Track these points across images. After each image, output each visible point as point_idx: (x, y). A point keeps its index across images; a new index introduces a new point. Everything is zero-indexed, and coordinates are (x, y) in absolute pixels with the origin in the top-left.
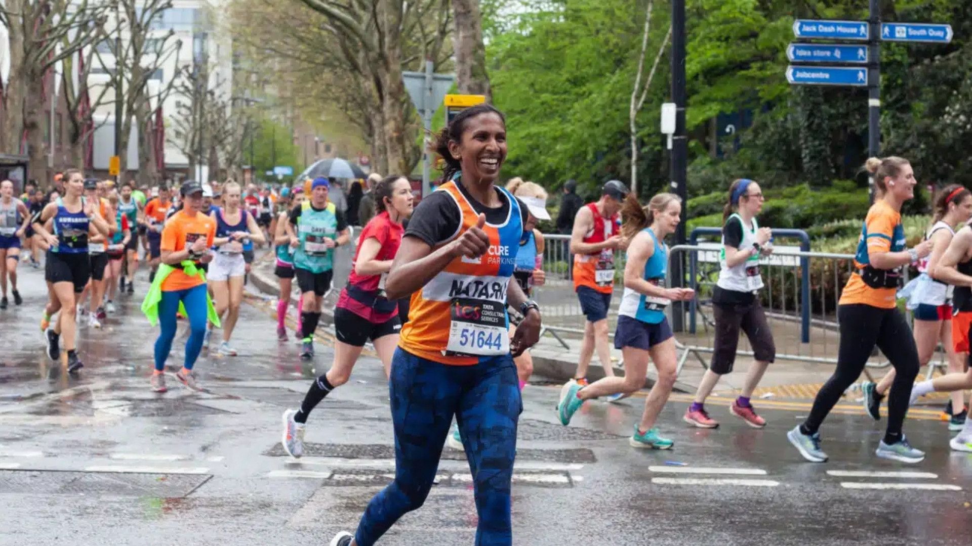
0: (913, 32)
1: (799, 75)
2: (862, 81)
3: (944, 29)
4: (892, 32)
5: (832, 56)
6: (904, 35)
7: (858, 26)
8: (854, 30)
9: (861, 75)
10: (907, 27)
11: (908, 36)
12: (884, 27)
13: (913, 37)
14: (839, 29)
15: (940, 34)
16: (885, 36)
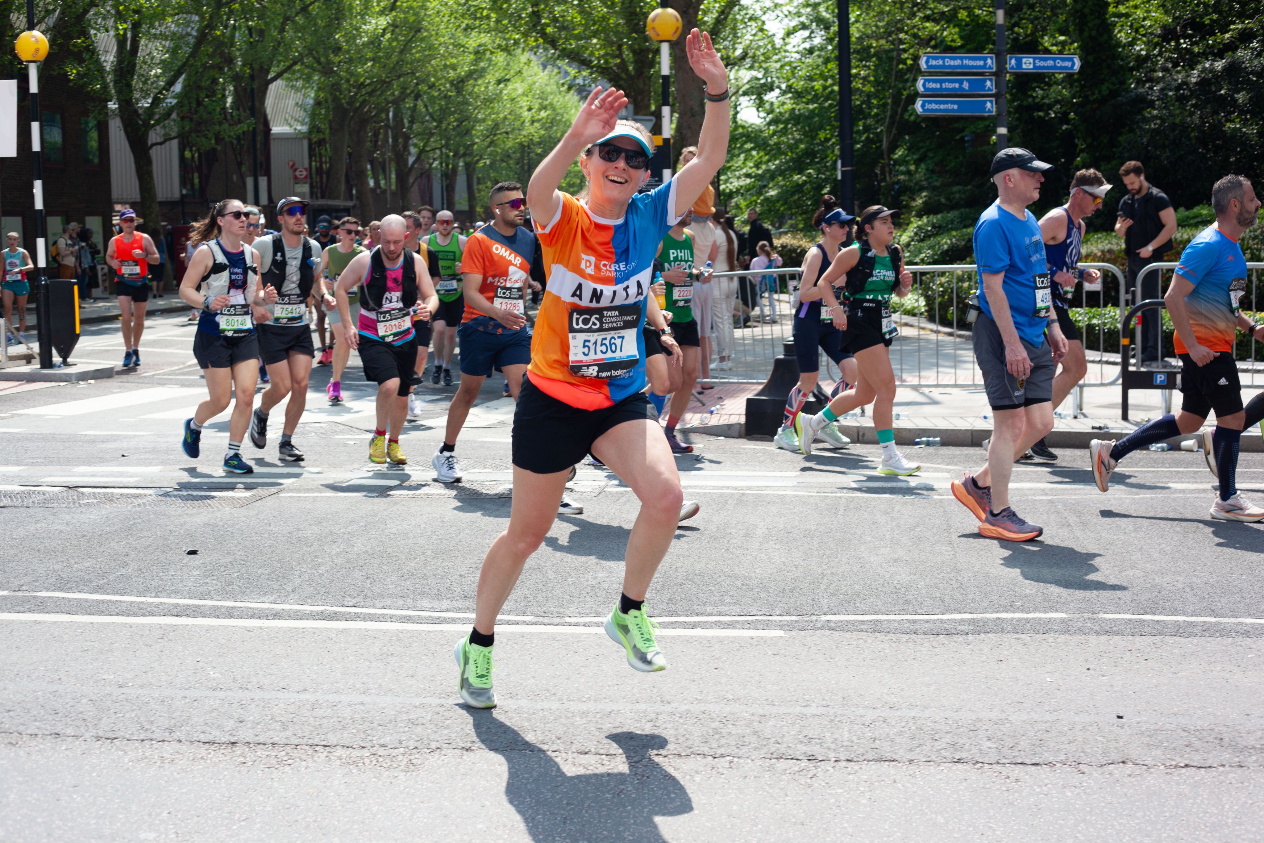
0: (1038, 63)
1: (927, 106)
2: (990, 111)
3: (1071, 60)
4: (1019, 63)
5: (961, 88)
6: (1031, 66)
7: (985, 59)
8: (981, 63)
9: (989, 105)
10: (1034, 59)
11: (1035, 67)
12: (1011, 59)
13: (1040, 67)
14: (966, 62)
15: (1068, 64)
16: (1012, 68)
